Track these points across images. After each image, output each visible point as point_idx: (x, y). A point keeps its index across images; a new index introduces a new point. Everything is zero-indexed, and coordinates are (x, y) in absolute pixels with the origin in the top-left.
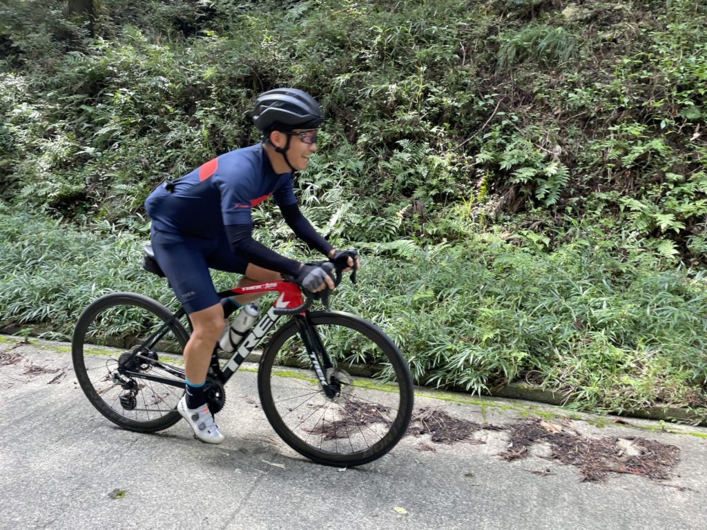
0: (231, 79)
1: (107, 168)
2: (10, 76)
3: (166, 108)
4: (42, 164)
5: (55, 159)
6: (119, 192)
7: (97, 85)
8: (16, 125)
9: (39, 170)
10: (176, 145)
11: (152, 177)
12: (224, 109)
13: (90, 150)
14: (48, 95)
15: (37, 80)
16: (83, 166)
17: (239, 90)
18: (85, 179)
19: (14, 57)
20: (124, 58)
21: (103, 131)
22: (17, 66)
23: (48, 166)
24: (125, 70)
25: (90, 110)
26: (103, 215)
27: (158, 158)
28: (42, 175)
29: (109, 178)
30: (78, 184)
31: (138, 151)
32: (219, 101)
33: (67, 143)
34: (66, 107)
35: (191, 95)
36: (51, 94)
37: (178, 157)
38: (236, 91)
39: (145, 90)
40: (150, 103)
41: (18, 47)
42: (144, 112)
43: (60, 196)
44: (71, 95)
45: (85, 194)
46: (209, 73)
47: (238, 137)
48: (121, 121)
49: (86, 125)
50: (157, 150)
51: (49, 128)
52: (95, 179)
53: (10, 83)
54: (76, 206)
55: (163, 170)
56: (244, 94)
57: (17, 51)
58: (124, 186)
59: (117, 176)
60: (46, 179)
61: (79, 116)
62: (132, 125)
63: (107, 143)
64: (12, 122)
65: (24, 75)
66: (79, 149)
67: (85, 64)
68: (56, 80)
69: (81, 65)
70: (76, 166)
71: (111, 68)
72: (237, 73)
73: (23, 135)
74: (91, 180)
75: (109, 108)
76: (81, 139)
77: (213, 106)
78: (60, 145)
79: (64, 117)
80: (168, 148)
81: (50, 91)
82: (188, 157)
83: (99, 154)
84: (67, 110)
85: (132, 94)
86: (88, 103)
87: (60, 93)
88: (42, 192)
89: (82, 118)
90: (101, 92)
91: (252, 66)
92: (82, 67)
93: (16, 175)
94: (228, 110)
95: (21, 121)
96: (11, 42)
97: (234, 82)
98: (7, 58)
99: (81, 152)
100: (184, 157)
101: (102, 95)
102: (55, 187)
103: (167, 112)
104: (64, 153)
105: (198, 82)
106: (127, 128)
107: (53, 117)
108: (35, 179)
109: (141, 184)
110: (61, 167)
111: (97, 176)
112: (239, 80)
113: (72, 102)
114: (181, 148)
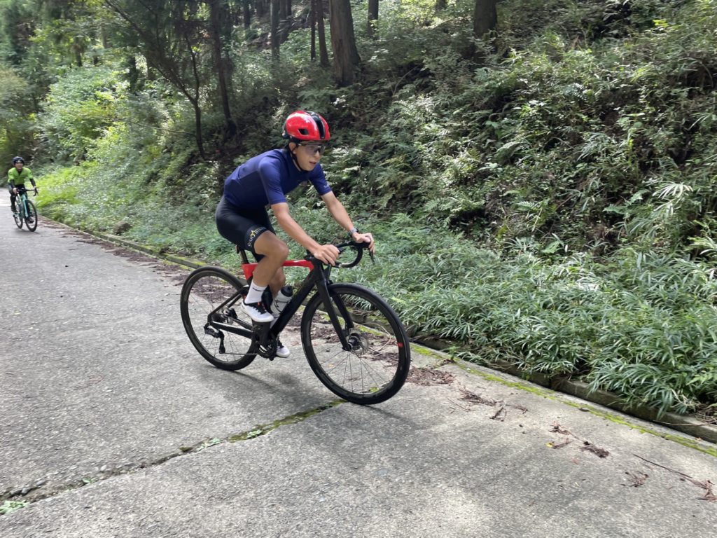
0: (669, 77)
1: (507, 184)
2: (421, 97)
3: (578, 117)
4: (445, 180)
5: (456, 175)
6: (521, 209)
7: (503, 100)
8: (423, 143)
9: (442, 185)
10: (590, 159)
11: (558, 195)
12: (655, 114)
13: (492, 166)
14: (455, 113)
15: (443, 100)
16: (483, 182)
17: (678, 90)
18: (484, 196)
19: (420, 80)
20: (538, 67)
21: (508, 146)
22: (426, 88)
23: (451, 182)
24: (536, 80)
25: (495, 125)
26: (503, 233)
27: (566, 173)
28: (444, 191)
29: (509, 195)
30: (477, 200)
31: (544, 166)
32: (650, 105)
33: (469, 159)
34: (469, 124)
35: (607, 100)
36: (458, 111)
37: (592, 171)
38: (674, 91)
39: (555, 100)
40: (562, 113)
41: (428, 69)
42: (552, 122)
43: (461, 211)
44: (474, 112)
45: (484, 210)
46: (640, 72)
47: (673, 146)
48: (528, 134)
49: (489, 141)
50: (564, 165)
51: (452, 145)
52: (496, 195)
53: (421, 104)
54: (474, 222)
55: (571, 187)
56: (685, 94)
57: (427, 73)
58: (526, 204)
59: (518, 192)
60: (448, 194)
61: (482, 132)
62: (539, 138)
63: (510, 159)
64: (419, 141)
65: (432, 95)
66: (480, 166)
67: (494, 79)
68: (460, 98)
69: (490, 80)
70: (476, 182)
71: (522, 80)
72: (684, 68)
73: (428, 152)
74: (491, 196)
75: (513, 121)
76: (482, 155)
77: (639, 112)
78: (462, 161)
79: (466, 134)
80: (579, 162)
81: (454, 109)
82: (606, 171)
83: (500, 169)
84: (470, 127)
85: (542, 104)
86: (494, 119)
87: (464, 111)
88: (445, 207)
89: (484, 134)
90: (506, 106)
91: (700, 59)
92: (492, 82)
93: (419, 191)
94: (660, 115)
95: (427, 139)
96: (422, 66)
97: (672, 80)
98: (415, 82)
99: (484, 168)
100: (599, 172)
101: (506, 109)
102: (458, 202)
103: (580, 122)
104: (465, 169)
105: (622, 86)
106: (532, 140)
107: (457, 134)
108: (439, 195)
109: (546, 202)
110: (460, 183)
111: (497, 193)
112: (682, 78)
113: (474, 119)
114: (595, 161)
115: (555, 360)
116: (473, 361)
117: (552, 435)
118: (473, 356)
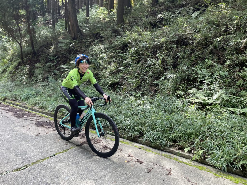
0: (171, 42)
1: (126, 74)
2: (100, 45)
3: (146, 53)
4: (107, 72)
5: (111, 71)
6: (130, 82)
7: (124, 47)
8: (100, 60)
9: (106, 74)
10: (150, 66)
11: (141, 78)
12: (167, 53)
13: (121, 68)
14: (110, 50)
15: (107, 46)
16: (119, 73)
17: (174, 46)
18: (119, 78)
19: (100, 39)
20: (134, 37)
21: (126, 62)
22: (101, 42)
23: (109, 73)
24: (134, 41)
25: (122, 55)
26: (124, 90)
27: (143, 71)
28: (107, 76)
29: (127, 78)
30: (117, 79)
31: (137, 68)
32: (166, 50)
33: (115, 66)
34: (115, 54)
35: (155, 48)
36: (111, 50)
37: (150, 70)
38: (172, 46)
39: (140, 48)
40: (141, 52)
41: (102, 36)
42: (139, 55)
43: (112, 83)
44: (116, 50)
45: (119, 82)
46: (163, 40)
47: (172, 63)
48: (131, 58)
49: (121, 60)
50: (142, 68)
51: (109, 61)
52: (123, 78)
53: (99, 47)
54: (116, 86)
55: (144, 75)
56: (175, 47)
57: (102, 37)
58: (131, 80)
59: (129, 77)
60: (108, 77)
61: (118, 57)
62: (135, 59)
63: (127, 66)
64: (99, 59)
65: (103, 44)
66: (118, 68)
67: (122, 40)
68: (112, 46)
69: (120, 40)
70: (117, 73)
71: (130, 41)
72: (174, 39)
73: (102, 63)
74: (121, 78)
75: (128, 54)
76: (119, 64)
77: (163, 52)
78: (112, 67)
79: (114, 57)
80: (147, 67)
81: (110, 49)
82: (154, 70)
83: (124, 69)
84: (115, 55)
85: (136, 49)
86: (122, 53)
87: (113, 50)
88: (107, 81)
89: (119, 58)
90: (126, 49)
91: (179, 36)
92: (121, 41)
93: (99, 76)
94: (169, 53)
95: (102, 59)
96: (100, 34)
97: (172, 43)
98: (98, 39)
99: (119, 69)
100: (152, 70)
101: (126, 50)
102: (111, 80)
103: (147, 55)
104: (114, 69)
105: (158, 44)
106: (133, 60)
107: (111, 57)
108: (105, 77)
109: (137, 80)
110: (112, 74)
111: (123, 77)
112: (174, 42)
113: (117, 52)
114: (151, 67)
115: (134, 132)
116: (110, 134)
117: (128, 158)
118: (110, 133)
